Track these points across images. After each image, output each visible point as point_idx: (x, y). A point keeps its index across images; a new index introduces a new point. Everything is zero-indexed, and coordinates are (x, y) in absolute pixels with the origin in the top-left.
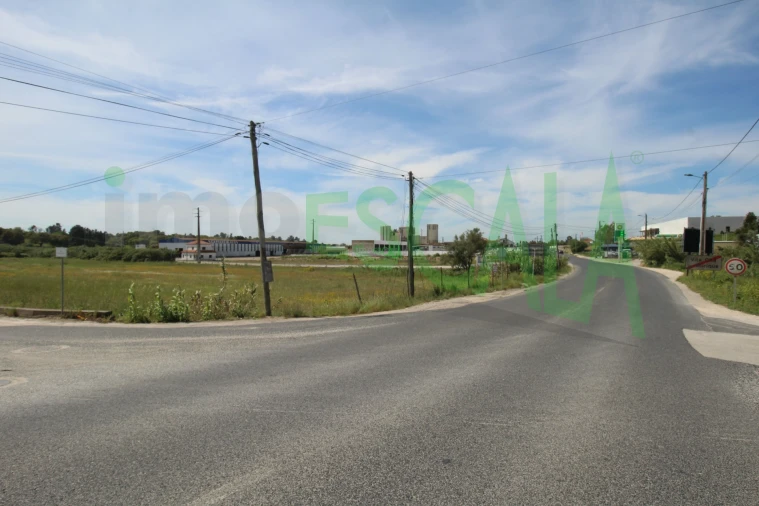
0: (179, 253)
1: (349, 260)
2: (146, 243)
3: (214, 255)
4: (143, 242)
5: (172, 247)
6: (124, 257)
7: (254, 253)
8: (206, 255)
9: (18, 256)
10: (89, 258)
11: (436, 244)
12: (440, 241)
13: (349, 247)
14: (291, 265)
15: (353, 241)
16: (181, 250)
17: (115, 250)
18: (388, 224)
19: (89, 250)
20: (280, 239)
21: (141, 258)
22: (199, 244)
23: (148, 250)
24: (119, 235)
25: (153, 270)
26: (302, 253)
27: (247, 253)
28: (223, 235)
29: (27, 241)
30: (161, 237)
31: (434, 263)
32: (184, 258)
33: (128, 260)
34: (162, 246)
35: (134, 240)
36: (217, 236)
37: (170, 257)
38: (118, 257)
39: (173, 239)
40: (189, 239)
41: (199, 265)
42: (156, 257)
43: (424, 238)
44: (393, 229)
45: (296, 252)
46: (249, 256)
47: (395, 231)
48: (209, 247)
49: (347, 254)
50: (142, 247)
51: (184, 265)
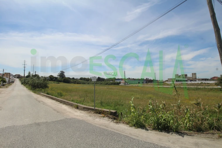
0: (120, 83)
1: (168, 85)
2: (112, 80)
3: (128, 83)
4: (111, 80)
5: (118, 81)
6: (108, 84)
7: (138, 83)
8: (126, 83)
9: (88, 84)
10: (101, 84)
11: (195, 79)
13: (167, 81)
14: (151, 86)
15: (168, 79)
16: (120, 82)
17: (106, 82)
18: (177, 74)
19: (101, 82)
20: (144, 79)
21: (112, 84)
22: (125, 81)
23: (113, 82)
24: (106, 79)
26: (151, 82)
27: (136, 83)
28: (129, 78)
29: (90, 80)
30: (115, 79)
32: (121, 84)
33: (109, 84)
34: (116, 81)
35: (110, 80)
36: (128, 78)
37: (118, 84)
38: (107, 84)
39: (118, 79)
40: (122, 79)
41: (125, 86)
42: (115, 84)
43: (191, 77)
44: (179, 75)
45: (150, 82)
46: (137, 83)
47: (180, 76)
48: (127, 81)
49: (167, 83)
50: (111, 81)
51: (121, 86)
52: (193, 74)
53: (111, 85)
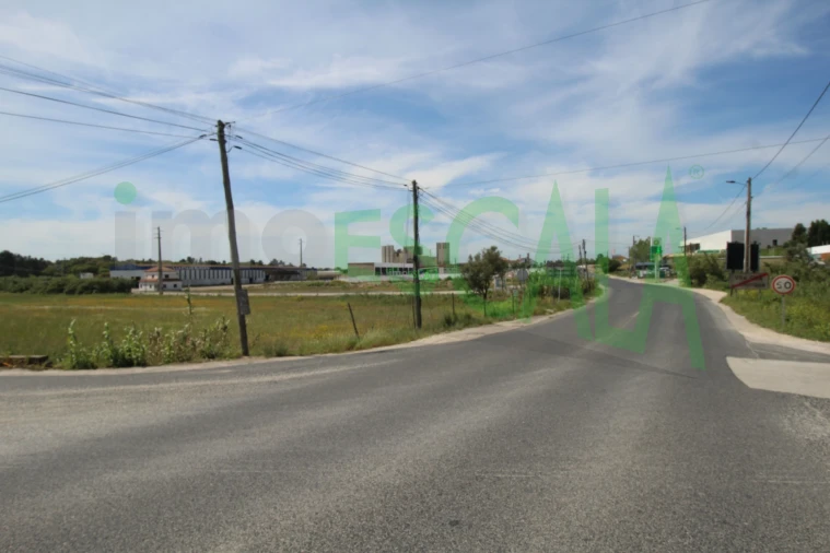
0: (136, 283)
1: (345, 286)
2: (95, 271)
3: (179, 284)
4: (89, 270)
5: (127, 275)
6: (66, 289)
7: (229, 280)
8: (170, 285)
10: (22, 290)
11: (446, 265)
12: (452, 262)
13: (345, 272)
14: (275, 294)
15: (349, 264)
16: (138, 278)
17: (55, 280)
18: (391, 244)
19: (23, 281)
20: (260, 263)
21: (88, 289)
22: (160, 271)
23: (97, 279)
24: (59, 262)
25: (105, 304)
26: (288, 279)
27: (220, 281)
28: (191, 260)
30: (109, 263)
31: (446, 288)
32: (142, 289)
33: (72, 292)
34: (114, 274)
35: (79, 267)
36: (183, 261)
37: (124, 288)
38: (59, 289)
39: (128, 265)
40: (146, 265)
41: (161, 296)
42: (105, 288)
43: (433, 258)
44: (396, 249)
45: (281, 279)
46: (223, 284)
47: (399, 251)
48: (173, 274)
49: (342, 279)
50: (89, 276)
51: (142, 296)
52: (439, 245)
53: (84, 296)
